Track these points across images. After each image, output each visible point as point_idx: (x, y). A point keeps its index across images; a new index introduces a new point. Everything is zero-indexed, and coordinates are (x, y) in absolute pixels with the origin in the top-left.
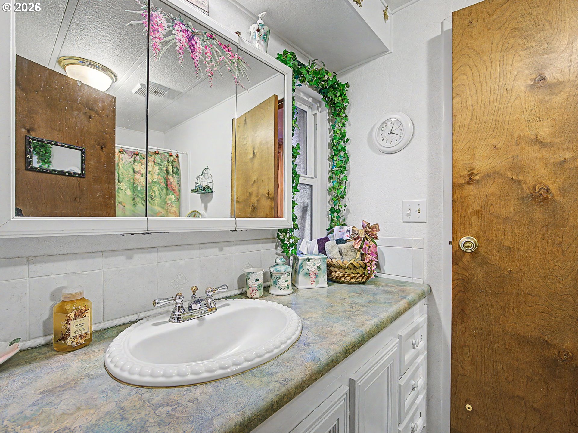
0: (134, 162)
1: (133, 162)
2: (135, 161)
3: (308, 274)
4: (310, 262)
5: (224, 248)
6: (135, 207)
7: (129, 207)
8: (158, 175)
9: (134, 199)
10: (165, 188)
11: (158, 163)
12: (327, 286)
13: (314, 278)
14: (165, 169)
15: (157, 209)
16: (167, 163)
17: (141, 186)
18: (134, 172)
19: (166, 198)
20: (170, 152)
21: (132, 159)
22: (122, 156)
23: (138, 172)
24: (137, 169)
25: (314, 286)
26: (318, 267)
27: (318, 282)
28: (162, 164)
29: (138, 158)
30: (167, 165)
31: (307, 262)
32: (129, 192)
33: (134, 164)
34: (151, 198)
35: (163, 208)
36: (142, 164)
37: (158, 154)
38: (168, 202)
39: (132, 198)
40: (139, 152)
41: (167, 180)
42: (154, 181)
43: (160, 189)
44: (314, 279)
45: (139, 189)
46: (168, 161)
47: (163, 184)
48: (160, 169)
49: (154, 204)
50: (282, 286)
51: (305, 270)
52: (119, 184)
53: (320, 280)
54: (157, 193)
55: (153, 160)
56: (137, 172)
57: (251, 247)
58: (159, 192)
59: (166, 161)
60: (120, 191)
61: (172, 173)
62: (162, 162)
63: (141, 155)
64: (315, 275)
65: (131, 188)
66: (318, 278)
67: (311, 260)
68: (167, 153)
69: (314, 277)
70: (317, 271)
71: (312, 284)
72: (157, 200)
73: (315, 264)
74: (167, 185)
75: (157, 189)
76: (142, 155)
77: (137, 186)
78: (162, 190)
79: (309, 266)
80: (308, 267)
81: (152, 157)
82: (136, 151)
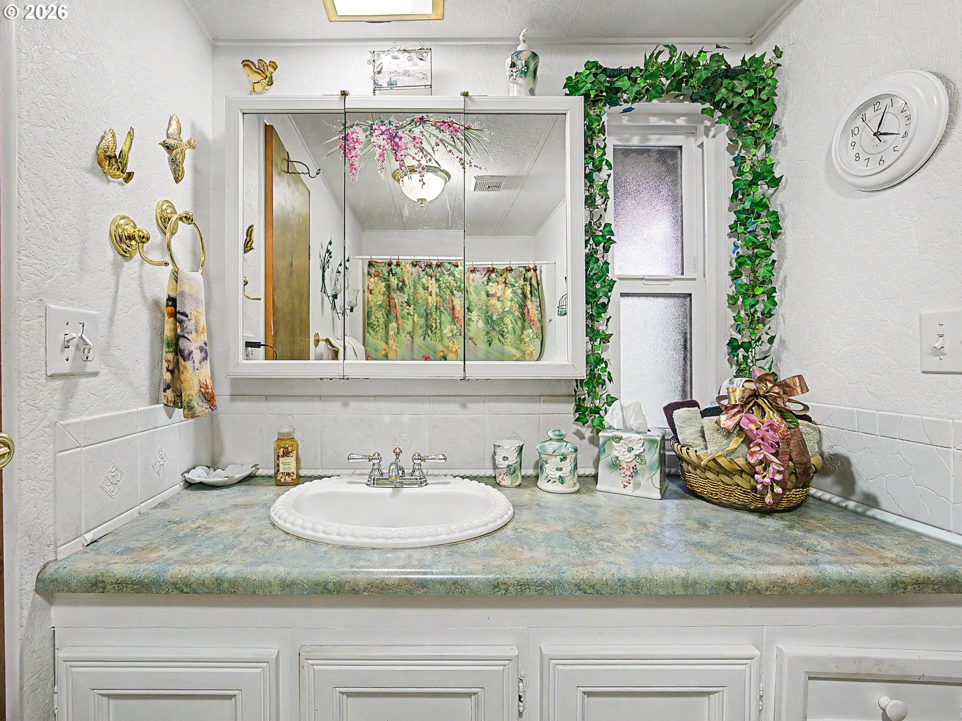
0: (488, 282)
1: (486, 282)
2: (489, 280)
3: (615, 465)
4: (620, 444)
5: (469, 405)
6: (490, 345)
7: (482, 346)
8: (511, 300)
9: (488, 333)
10: (520, 319)
11: (511, 284)
12: (659, 496)
13: (630, 476)
14: (520, 291)
15: (510, 349)
16: (523, 282)
17: (497, 314)
18: (488, 295)
19: (523, 333)
20: (527, 265)
21: (486, 278)
22: (472, 276)
23: (494, 295)
24: (492, 290)
25: (629, 491)
26: (639, 455)
27: (637, 485)
28: (516, 285)
29: (493, 275)
30: (523, 285)
31: (614, 443)
32: (481, 324)
33: (487, 285)
34: (502, 334)
35: (518, 349)
36: (498, 283)
37: (511, 270)
38: (525, 340)
39: (485, 332)
40: (494, 267)
41: (523, 307)
42: (506, 310)
43: (513, 321)
44: (630, 478)
45: (495, 318)
46: (525, 279)
47: (517, 313)
48: (514, 292)
49: (506, 344)
50: (551, 476)
51: (610, 457)
52: (469, 313)
53: (642, 483)
54: (510, 326)
55: (504, 280)
56: (491, 294)
57: (517, 407)
58: (512, 326)
59: (522, 279)
60: (471, 323)
61: (529, 296)
62: (516, 282)
63: (497, 271)
64: (632, 470)
65: (483, 318)
66: (638, 479)
67: (621, 441)
68: (523, 267)
69: (628, 473)
70: (637, 464)
71: (625, 486)
72: (510, 337)
73: (630, 450)
74: (523, 314)
75: (509, 321)
76: (499, 271)
77: (492, 316)
78: (516, 322)
79: (618, 451)
80: (616, 453)
81: (503, 277)
82: (490, 266)
